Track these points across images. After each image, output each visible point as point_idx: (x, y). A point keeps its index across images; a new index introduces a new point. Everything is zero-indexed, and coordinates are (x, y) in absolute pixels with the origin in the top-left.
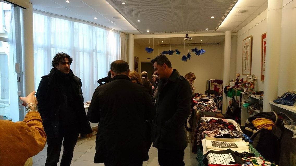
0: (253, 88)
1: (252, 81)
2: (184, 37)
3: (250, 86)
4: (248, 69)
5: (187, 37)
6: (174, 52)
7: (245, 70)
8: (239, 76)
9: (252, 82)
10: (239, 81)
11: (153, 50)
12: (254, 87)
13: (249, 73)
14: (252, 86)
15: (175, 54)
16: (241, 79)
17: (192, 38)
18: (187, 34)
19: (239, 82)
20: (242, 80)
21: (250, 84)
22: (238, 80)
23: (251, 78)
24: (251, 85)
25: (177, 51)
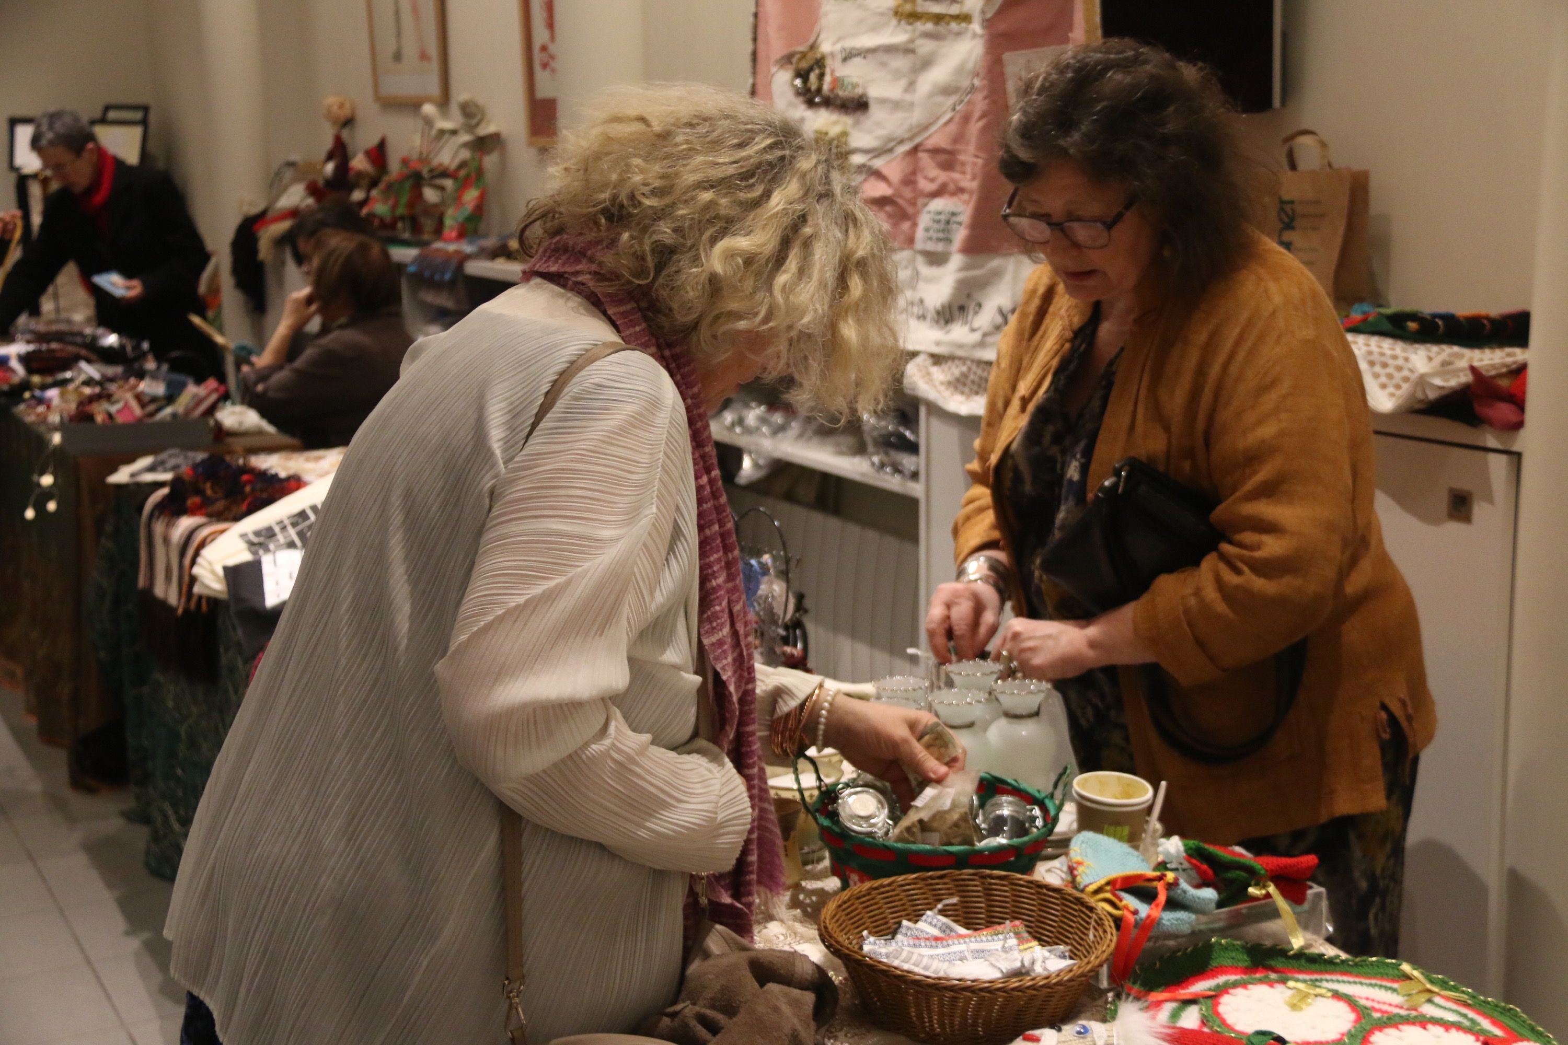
0: (479, 211)
1: (465, 154)
3: (458, 199)
4: (424, 56)
7: (398, 57)
8: (349, 122)
9: (463, 164)
10: (359, 163)
12: (482, 197)
13: (433, 87)
14: (471, 196)
16: (373, 141)
19: (360, 174)
20: (378, 154)
21: (448, 183)
22: (340, 152)
23: (454, 132)
24: (464, 184)
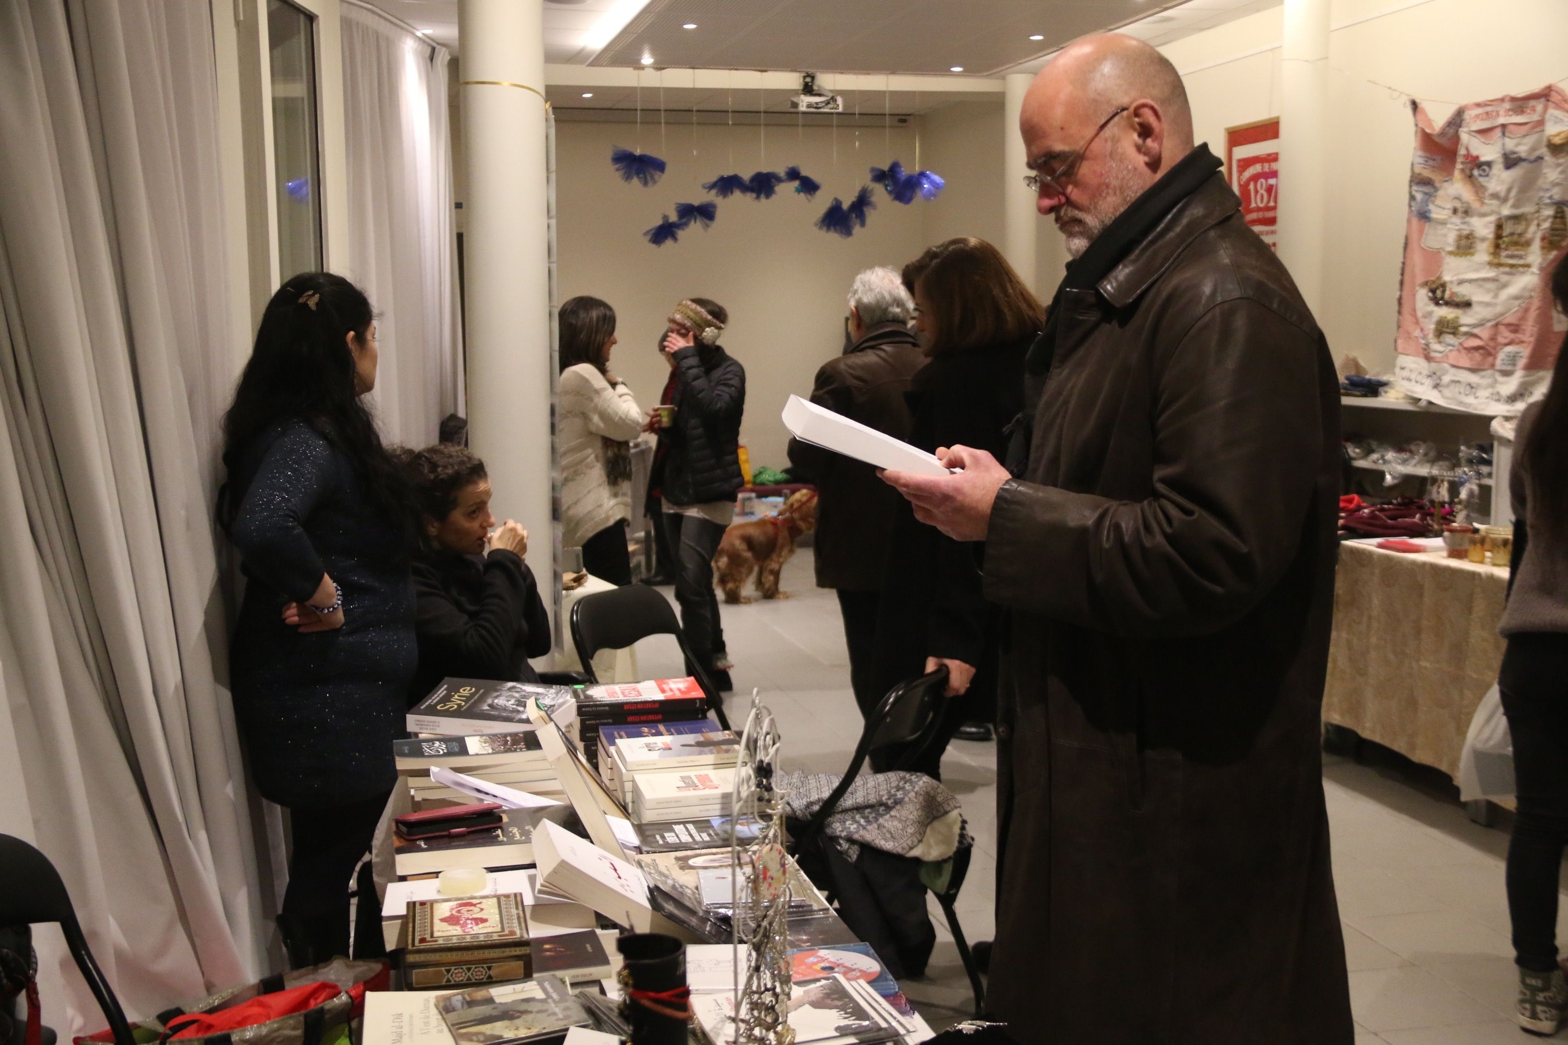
2: (795, 92)
5: (808, 89)
6: (779, 180)
11: (660, 166)
15: (786, 190)
17: (840, 100)
18: (808, 75)
25: (793, 174)
